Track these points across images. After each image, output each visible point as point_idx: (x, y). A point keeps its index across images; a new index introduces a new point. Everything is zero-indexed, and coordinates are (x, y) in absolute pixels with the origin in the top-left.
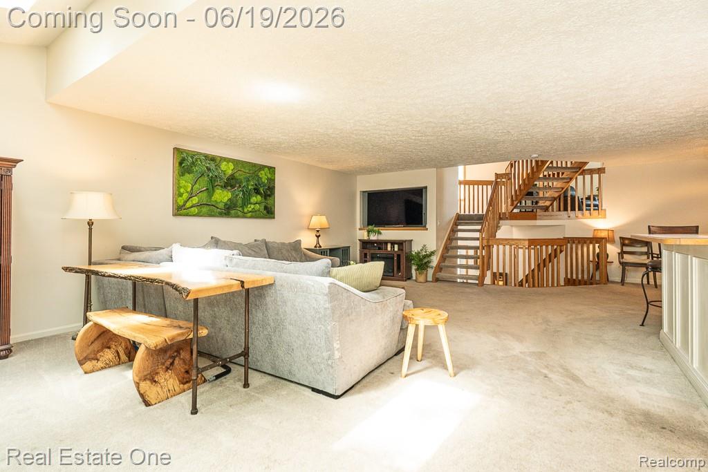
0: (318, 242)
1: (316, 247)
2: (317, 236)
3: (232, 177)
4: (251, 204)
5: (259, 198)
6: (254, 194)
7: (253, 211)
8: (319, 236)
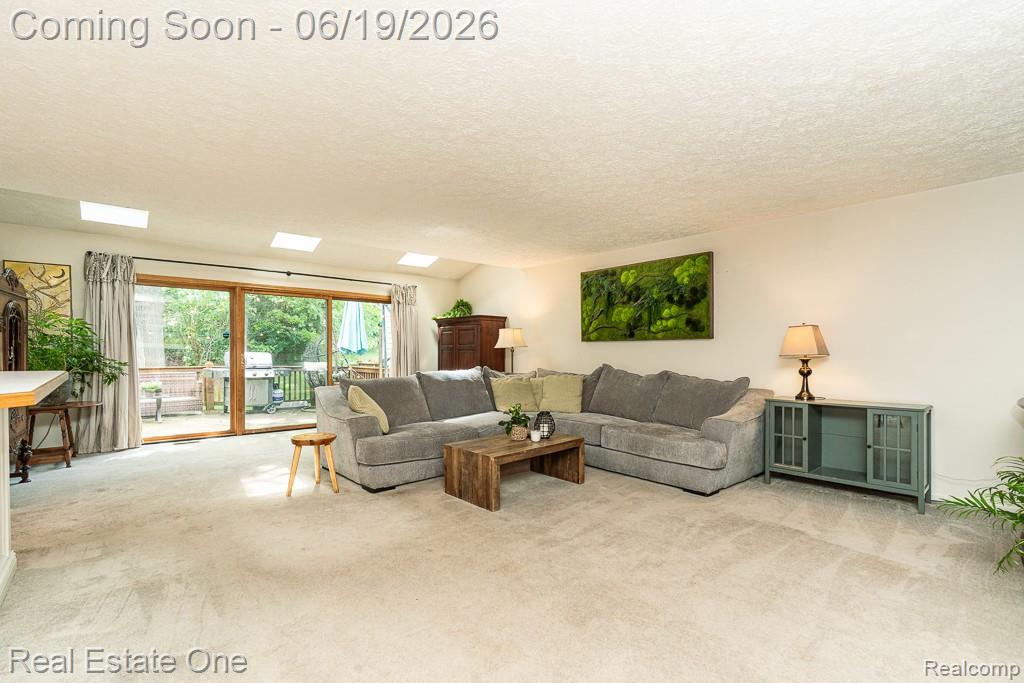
0: (805, 386)
1: (800, 397)
2: (801, 373)
3: (637, 287)
4: (662, 319)
5: (674, 309)
6: (667, 304)
7: (666, 330)
8: (809, 373)
